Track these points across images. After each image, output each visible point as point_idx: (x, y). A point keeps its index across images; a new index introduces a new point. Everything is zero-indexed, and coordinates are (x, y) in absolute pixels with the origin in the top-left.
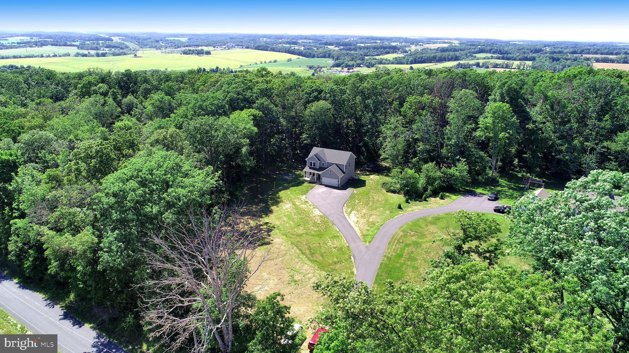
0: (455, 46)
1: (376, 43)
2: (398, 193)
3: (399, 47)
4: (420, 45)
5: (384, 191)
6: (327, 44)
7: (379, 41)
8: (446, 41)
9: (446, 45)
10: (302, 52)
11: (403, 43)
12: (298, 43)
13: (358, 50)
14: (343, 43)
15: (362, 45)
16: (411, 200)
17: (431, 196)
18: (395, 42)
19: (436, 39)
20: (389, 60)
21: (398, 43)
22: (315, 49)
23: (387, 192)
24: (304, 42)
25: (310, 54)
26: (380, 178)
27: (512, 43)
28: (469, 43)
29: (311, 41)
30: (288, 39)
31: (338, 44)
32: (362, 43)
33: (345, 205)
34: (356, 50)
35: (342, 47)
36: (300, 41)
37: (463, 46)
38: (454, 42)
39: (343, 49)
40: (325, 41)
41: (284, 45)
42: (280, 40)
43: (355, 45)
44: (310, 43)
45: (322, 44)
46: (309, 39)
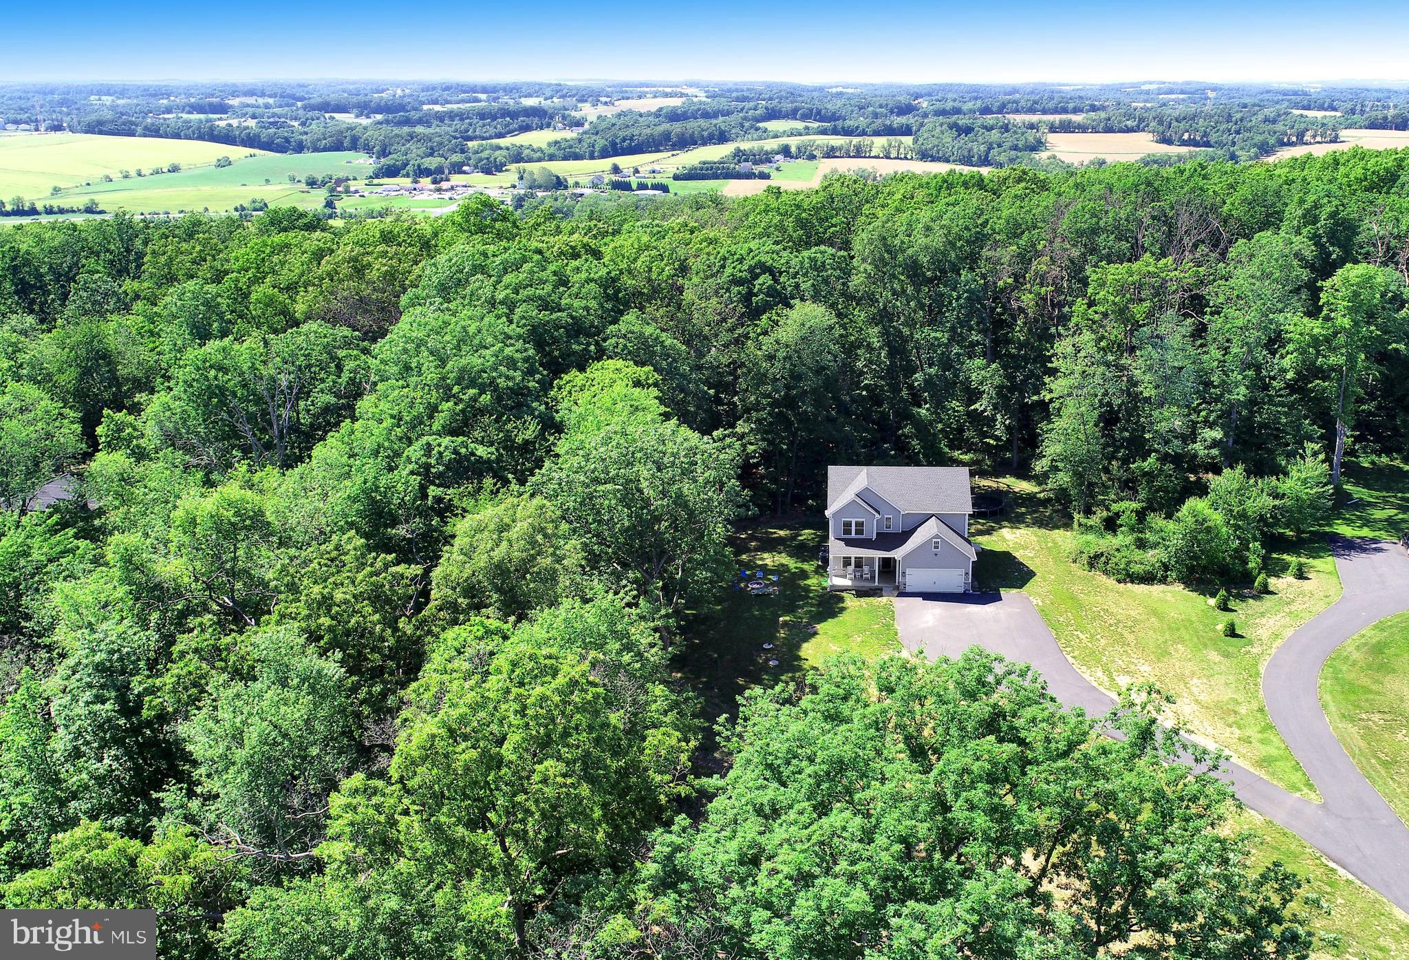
0: (701, 103)
1: (477, 100)
3: (550, 111)
4: (606, 103)
6: (326, 107)
7: (483, 96)
8: (668, 90)
9: (676, 102)
10: (258, 136)
11: (555, 100)
12: (231, 107)
13: (436, 123)
14: (379, 105)
15: (437, 108)
18: (529, 96)
19: (636, 86)
20: (541, 150)
21: (542, 99)
22: (296, 124)
23: (1120, 582)
24: (248, 106)
25: (287, 140)
27: (834, 90)
28: (734, 95)
29: (271, 101)
30: (191, 95)
31: (365, 108)
32: (435, 102)
34: (428, 124)
35: (379, 117)
36: (235, 102)
37: (723, 104)
38: (690, 91)
39: (387, 122)
40: (316, 100)
41: (185, 116)
42: (165, 102)
43: (416, 109)
44: (267, 106)
45: (313, 108)
46: (263, 95)
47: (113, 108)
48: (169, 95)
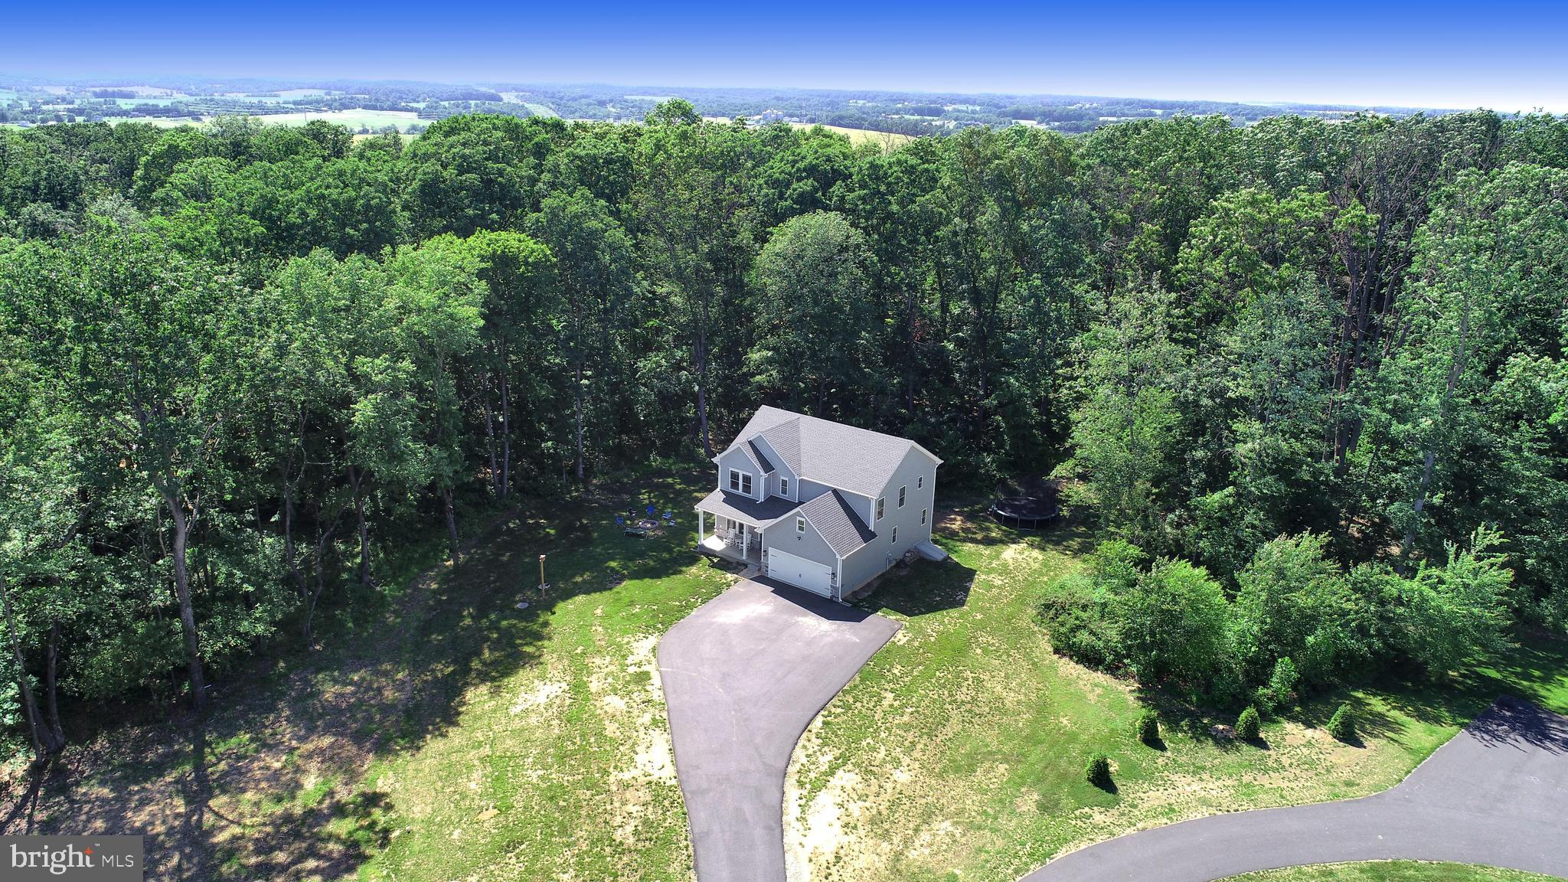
1: (1152, 114)
2: (1113, 670)
5: (1044, 645)
6: (1019, 115)
7: (1159, 112)
12: (945, 111)
14: (1061, 114)
16: (1174, 726)
17: (1283, 710)
23: (1057, 651)
24: (959, 111)
26: (1045, 564)
30: (920, 101)
31: (1047, 117)
32: (1112, 115)
33: (818, 722)
35: (1057, 124)
36: (949, 108)
41: (907, 117)
43: (1091, 119)
45: (1005, 115)
47: (860, 109)
48: (904, 101)
